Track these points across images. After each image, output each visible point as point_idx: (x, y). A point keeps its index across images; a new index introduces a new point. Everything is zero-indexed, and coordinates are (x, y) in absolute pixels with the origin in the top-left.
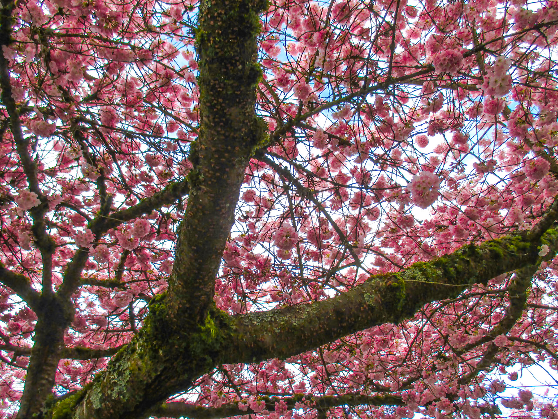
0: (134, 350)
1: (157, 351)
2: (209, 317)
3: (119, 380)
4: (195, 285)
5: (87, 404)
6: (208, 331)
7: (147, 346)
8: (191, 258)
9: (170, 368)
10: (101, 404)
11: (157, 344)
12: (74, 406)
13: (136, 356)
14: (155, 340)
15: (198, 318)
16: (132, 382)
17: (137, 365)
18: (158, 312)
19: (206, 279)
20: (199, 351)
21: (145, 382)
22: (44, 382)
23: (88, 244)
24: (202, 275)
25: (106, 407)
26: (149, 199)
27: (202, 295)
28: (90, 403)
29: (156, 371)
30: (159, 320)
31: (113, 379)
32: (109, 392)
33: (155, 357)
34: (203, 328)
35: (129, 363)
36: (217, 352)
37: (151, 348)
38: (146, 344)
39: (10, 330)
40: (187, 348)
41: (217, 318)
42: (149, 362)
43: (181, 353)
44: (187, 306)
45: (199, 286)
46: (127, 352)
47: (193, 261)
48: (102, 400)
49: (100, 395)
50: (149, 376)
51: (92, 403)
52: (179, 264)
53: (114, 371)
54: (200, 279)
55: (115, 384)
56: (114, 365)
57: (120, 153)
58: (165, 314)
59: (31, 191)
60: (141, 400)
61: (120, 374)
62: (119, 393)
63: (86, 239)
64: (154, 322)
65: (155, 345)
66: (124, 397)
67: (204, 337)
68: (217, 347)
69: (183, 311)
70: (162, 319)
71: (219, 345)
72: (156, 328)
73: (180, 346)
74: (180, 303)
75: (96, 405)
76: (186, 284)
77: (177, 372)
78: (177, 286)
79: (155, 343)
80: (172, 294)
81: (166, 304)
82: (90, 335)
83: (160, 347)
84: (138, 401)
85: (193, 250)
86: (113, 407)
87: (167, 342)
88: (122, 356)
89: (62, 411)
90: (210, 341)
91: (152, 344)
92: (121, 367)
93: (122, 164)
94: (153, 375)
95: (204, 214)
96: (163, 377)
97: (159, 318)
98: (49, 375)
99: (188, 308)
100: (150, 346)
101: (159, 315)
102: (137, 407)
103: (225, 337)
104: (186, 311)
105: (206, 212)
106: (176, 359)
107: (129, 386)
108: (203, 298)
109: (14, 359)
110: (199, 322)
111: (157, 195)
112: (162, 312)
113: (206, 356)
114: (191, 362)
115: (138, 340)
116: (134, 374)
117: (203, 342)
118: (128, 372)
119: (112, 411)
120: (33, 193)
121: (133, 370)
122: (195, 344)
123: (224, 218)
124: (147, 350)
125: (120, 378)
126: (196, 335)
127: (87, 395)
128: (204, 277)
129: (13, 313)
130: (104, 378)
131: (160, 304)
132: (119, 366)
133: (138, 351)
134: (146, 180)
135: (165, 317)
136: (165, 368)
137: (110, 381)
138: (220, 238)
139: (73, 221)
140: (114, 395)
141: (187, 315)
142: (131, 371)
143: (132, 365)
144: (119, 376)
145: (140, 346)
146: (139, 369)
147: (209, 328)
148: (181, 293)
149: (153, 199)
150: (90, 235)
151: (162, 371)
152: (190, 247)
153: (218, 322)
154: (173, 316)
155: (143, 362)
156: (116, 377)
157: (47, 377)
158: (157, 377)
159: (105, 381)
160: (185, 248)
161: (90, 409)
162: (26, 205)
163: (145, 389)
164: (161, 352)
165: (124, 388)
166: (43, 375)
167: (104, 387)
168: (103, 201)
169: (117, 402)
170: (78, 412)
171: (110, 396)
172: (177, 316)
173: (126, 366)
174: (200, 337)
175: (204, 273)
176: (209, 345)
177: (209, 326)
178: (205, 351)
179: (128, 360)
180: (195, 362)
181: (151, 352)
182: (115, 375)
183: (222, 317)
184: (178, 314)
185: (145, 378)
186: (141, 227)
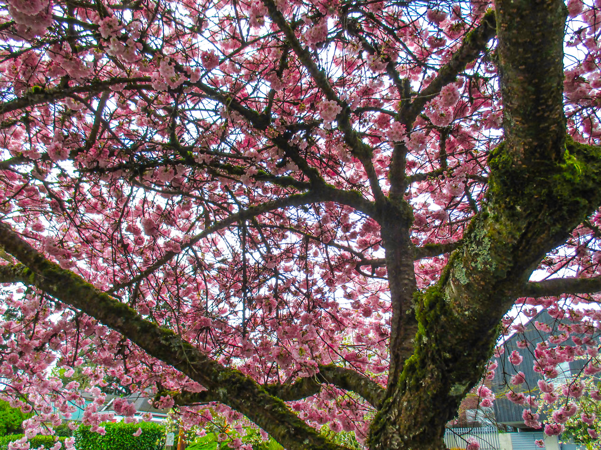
0: (486, 216)
1: (513, 208)
2: (567, 151)
3: (480, 250)
4: (538, 114)
5: (454, 282)
6: (572, 169)
7: (500, 206)
8: (523, 82)
9: (535, 223)
10: (468, 278)
11: (511, 199)
12: (441, 288)
13: (490, 221)
14: (508, 196)
15: (554, 156)
16: (495, 248)
17: (494, 229)
18: (500, 166)
19: (550, 103)
20: (566, 194)
21: (510, 245)
22: (406, 281)
23: (400, 138)
24: (542, 99)
25: (474, 280)
26: (449, 65)
27: (550, 125)
28: (456, 280)
29: (519, 229)
30: (505, 173)
31: (473, 250)
32: (473, 265)
33: (513, 216)
34: (564, 166)
35: (485, 230)
36: (592, 191)
37: (506, 207)
38: (497, 205)
39: (360, 247)
40: (550, 194)
41: (579, 153)
42: (508, 223)
43: (544, 201)
44: (535, 143)
45: (543, 115)
46: (480, 220)
47: (526, 85)
48: (468, 275)
49: (464, 270)
50: (513, 237)
51: (458, 280)
52: (509, 97)
53: (471, 242)
54: (542, 104)
55: (477, 255)
56: (470, 237)
57: (399, 28)
58: (510, 163)
59: (329, 100)
60: (512, 265)
61: (479, 243)
62: (485, 263)
63: (397, 133)
64: (500, 177)
65: (509, 202)
66: (491, 266)
67: (568, 176)
68: (591, 184)
69: (530, 153)
70: (507, 171)
71: (591, 182)
72: (504, 183)
73: (539, 193)
74: (525, 144)
75: (464, 281)
76: (525, 119)
77: (545, 224)
78: (515, 125)
79: (508, 200)
80: (512, 137)
81: (508, 152)
82: (434, 232)
83: (516, 202)
84: (508, 267)
85: (521, 70)
86: (483, 279)
87: (523, 194)
88: (474, 226)
89: (431, 295)
90: (579, 179)
91: (505, 203)
92: (478, 237)
93: (405, 40)
94: (518, 235)
95: (522, 17)
96: (529, 235)
97: (503, 171)
98: (408, 274)
99: (536, 146)
100: (503, 205)
101: (503, 167)
102: (509, 273)
103: (595, 171)
104: (536, 151)
105: (524, 13)
106: (540, 211)
107: (493, 253)
108: (553, 128)
109: (373, 272)
110: (556, 160)
111: (455, 56)
112: (505, 163)
113: (578, 199)
114: (560, 209)
115: (487, 205)
116: (494, 239)
117: (569, 181)
118: (486, 240)
119: (482, 283)
120: (332, 101)
121: (492, 236)
122: (559, 187)
123: (551, 11)
124: (502, 211)
125: (480, 247)
126: (557, 176)
127: (451, 275)
128: (546, 100)
129: (357, 230)
130: (463, 253)
131: (501, 156)
132: (475, 236)
133: (491, 214)
134: (437, 46)
135: (511, 167)
136: (529, 224)
137: (470, 254)
138: (553, 40)
139: (379, 124)
140: (479, 266)
141: (537, 155)
142: (490, 237)
143: (489, 232)
144: (478, 246)
145: (491, 209)
146: (499, 233)
147: (572, 164)
148: (523, 132)
149: (452, 64)
150: (399, 128)
151: (527, 228)
152: (517, 68)
153: (581, 156)
154: (520, 163)
155: (501, 224)
156: (475, 247)
157: (407, 277)
158: (523, 236)
159: (465, 255)
160: (511, 73)
161: (458, 286)
162: (330, 115)
163: (512, 252)
164: (518, 208)
165: (488, 257)
166: (403, 276)
167: (466, 262)
168: (400, 89)
169: (485, 272)
170: (447, 292)
171: (475, 268)
172: (526, 160)
173: (483, 234)
174: (564, 177)
175: (545, 96)
176: (578, 184)
177: (570, 162)
178: (575, 192)
179: (483, 227)
180: (565, 208)
181: (507, 211)
182: (474, 246)
183: (586, 150)
184: (525, 158)
185: (509, 241)
186: (449, 94)
